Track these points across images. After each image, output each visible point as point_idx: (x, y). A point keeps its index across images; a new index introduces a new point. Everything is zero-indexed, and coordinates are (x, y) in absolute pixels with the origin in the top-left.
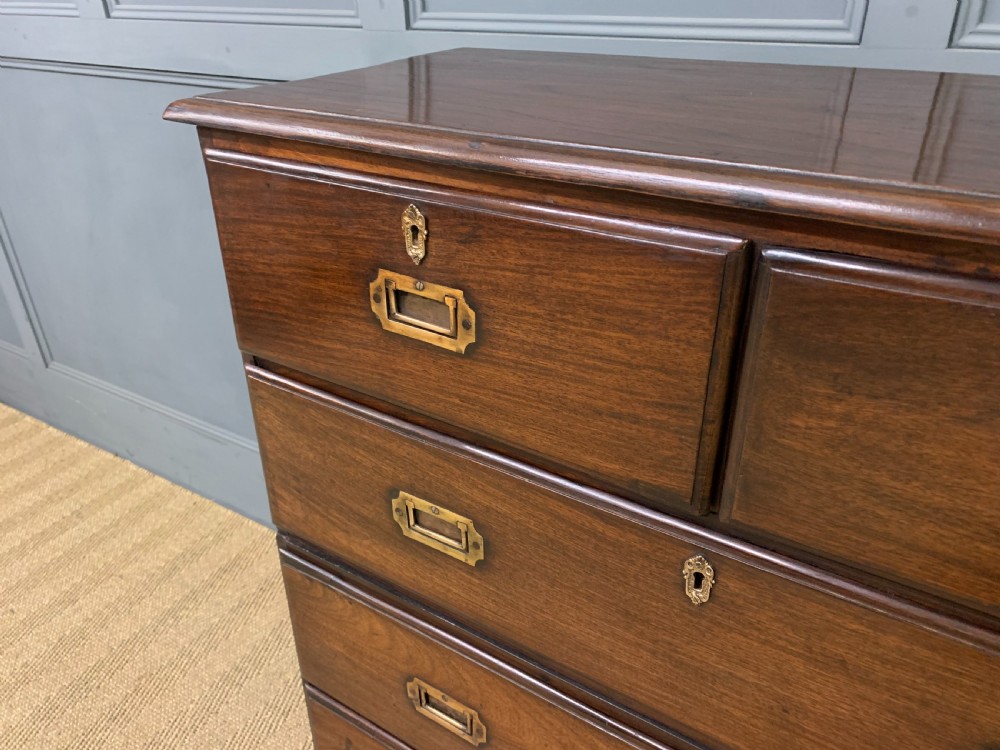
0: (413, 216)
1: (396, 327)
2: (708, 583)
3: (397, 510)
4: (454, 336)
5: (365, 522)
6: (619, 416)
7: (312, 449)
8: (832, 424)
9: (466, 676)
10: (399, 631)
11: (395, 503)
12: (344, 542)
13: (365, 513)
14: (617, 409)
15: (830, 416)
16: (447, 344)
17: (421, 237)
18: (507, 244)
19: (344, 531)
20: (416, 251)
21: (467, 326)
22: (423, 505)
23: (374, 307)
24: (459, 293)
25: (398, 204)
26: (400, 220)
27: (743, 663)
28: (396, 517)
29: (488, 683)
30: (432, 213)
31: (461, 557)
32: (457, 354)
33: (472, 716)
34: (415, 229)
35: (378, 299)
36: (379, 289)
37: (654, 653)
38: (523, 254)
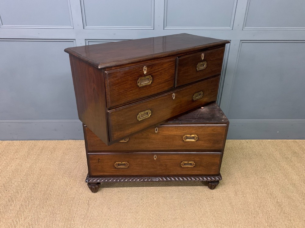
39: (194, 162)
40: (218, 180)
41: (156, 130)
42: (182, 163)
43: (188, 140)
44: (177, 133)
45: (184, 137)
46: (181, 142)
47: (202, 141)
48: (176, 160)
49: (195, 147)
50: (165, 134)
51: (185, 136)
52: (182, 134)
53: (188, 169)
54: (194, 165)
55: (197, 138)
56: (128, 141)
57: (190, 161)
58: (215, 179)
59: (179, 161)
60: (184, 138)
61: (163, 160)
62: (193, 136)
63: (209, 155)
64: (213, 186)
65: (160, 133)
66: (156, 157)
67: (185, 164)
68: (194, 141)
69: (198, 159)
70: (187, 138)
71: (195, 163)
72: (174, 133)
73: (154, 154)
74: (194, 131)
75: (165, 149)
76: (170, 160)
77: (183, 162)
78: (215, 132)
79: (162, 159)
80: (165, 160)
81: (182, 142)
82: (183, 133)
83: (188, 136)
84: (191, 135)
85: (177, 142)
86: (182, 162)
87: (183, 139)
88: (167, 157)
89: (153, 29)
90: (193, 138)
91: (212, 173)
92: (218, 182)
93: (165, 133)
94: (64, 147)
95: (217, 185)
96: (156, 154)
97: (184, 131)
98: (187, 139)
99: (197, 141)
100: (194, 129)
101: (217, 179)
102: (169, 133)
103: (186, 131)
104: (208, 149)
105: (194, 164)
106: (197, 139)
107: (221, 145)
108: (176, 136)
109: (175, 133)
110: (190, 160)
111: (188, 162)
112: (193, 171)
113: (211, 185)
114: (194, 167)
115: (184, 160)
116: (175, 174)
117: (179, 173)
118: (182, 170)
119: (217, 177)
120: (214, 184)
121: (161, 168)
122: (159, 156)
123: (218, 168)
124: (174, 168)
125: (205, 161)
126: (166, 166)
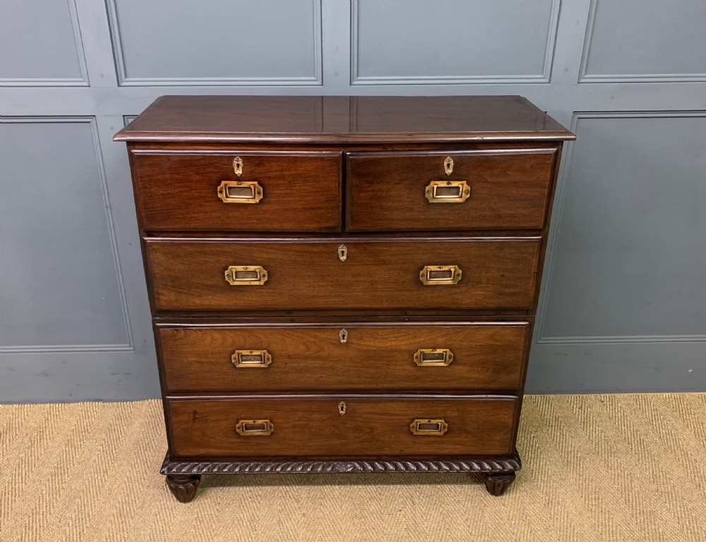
0: (238, 161)
1: (230, 200)
2: (345, 254)
3: (228, 275)
4: (254, 198)
5: (210, 287)
6: (314, 209)
7: (182, 264)
8: (370, 193)
9: (261, 336)
10: (227, 332)
11: (226, 273)
12: (198, 302)
13: (210, 283)
14: (313, 206)
15: (369, 192)
16: (252, 201)
17: (240, 167)
18: (273, 164)
19: (198, 296)
20: (239, 172)
21: (259, 193)
22: (240, 268)
23: (219, 196)
24: (256, 183)
25: (231, 158)
26: (232, 163)
27: (359, 275)
28: (227, 279)
29: (270, 334)
30: (245, 159)
31: (257, 283)
32: (256, 204)
33: (264, 353)
34: (238, 165)
35: (221, 192)
36: (222, 188)
37: (332, 286)
38: (279, 165)
39: (445, 421)
40: (511, 470)
41: (344, 336)
42: (414, 423)
43: (427, 363)
44: (399, 343)
45: (415, 355)
46: (409, 368)
47: (465, 364)
48: (396, 415)
49: (445, 381)
50: (365, 348)
51: (419, 352)
52: (412, 347)
53: (431, 439)
54: (446, 430)
55: (450, 357)
56: (269, 365)
57: (434, 419)
58: (504, 467)
59: (407, 417)
60: (416, 358)
61: (365, 416)
62: (440, 351)
63: (486, 402)
64: (499, 485)
65: (352, 343)
66: (345, 407)
67: (421, 427)
68: (442, 364)
69: (455, 414)
70: (425, 357)
71: (447, 424)
72: (388, 344)
73: (337, 401)
74: (441, 340)
75: (369, 386)
76: (382, 414)
77: (416, 420)
78: (497, 341)
79: (360, 413)
80: (370, 416)
81: (413, 368)
82: (414, 343)
83: (427, 351)
84: (435, 348)
85: (397, 368)
86: (412, 420)
87: (415, 360)
88: (373, 408)
89: (319, 83)
90: (440, 357)
91: (495, 451)
92: (511, 475)
93: (366, 343)
94: (70, 425)
95: (509, 483)
96: (345, 399)
97: (417, 340)
98: (424, 359)
99: (453, 366)
100: (443, 333)
101: (509, 466)
102: (377, 344)
103: (422, 339)
104: (481, 386)
105: (445, 427)
106: (451, 360)
107: (515, 377)
108: (396, 351)
109: (394, 343)
110: (435, 416)
111: (429, 421)
112: (444, 446)
113: (494, 484)
114: (445, 433)
115: (420, 417)
116: (396, 452)
117: (407, 451)
118: (414, 442)
119: (509, 463)
120: (500, 481)
121: (358, 438)
122: (354, 404)
123: (509, 438)
124: (393, 436)
125: (474, 419)
126: (372, 431)
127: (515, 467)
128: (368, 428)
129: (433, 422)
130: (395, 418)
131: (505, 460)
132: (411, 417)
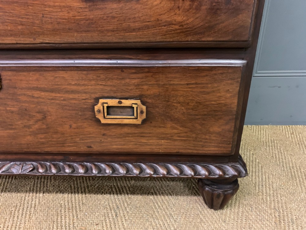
39: (143, 103)
40: (234, 176)
42: (100, 105)
48: (73, 92)
53: (126, 130)
54: (144, 116)
57: (127, 99)
58: (224, 173)
59: (87, 96)
61: (29, 93)
64: (219, 196)
67: (110, 110)
69: (155, 91)
71: (144, 108)
76: (52, 91)
77: (101, 101)
79: (22, 89)
80: (36, 94)
86: (97, 100)
88: (37, 80)
91: (212, 149)
92: (233, 183)
95: (232, 194)
101: (231, 172)
105: (142, 112)
110: (127, 95)
111: (120, 102)
112: (144, 140)
113: (212, 194)
114: (144, 121)
115: (106, 95)
116: (83, 149)
117: (96, 148)
118: (104, 135)
119: (232, 167)
120: (220, 191)
121: (29, 127)
122: (10, 73)
123: (233, 129)
124: (74, 126)
125: (181, 99)
126: (44, 118)
127: (239, 172)
128: (39, 112)
129: (126, 103)
130: (71, 96)
131: (227, 163)
132: (94, 96)
